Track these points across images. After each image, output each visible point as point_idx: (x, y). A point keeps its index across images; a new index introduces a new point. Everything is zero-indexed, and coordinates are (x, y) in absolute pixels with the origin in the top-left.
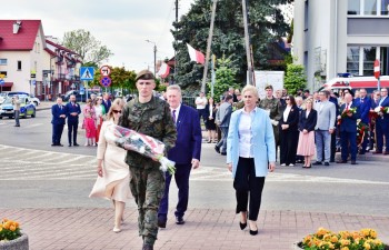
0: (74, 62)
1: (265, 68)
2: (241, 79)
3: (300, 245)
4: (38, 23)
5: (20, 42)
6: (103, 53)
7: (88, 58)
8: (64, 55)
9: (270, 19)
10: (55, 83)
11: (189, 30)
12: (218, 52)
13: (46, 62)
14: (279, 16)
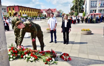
0: (60, 13)
1: (80, 13)
2: (78, 14)
3: (81, 30)
4: (56, 9)
5: (54, 11)
6: (63, 12)
7: (61, 12)
8: (59, 12)
9: (81, 7)
10: (58, 15)
11: (72, 9)
12: (75, 11)
13: (57, 13)
14: (82, 7)
